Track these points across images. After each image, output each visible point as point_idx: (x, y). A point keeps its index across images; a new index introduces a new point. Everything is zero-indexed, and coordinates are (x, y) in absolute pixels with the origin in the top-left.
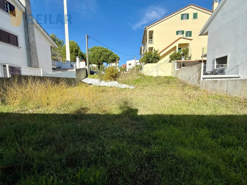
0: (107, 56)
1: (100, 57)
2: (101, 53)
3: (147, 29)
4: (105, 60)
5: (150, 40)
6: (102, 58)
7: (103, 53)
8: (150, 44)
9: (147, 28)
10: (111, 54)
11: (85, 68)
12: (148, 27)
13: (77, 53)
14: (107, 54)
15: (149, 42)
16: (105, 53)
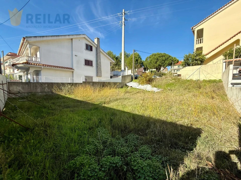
0: (164, 61)
1: (156, 63)
2: (157, 59)
3: (195, 29)
4: (161, 64)
5: (199, 40)
6: (158, 63)
7: (159, 58)
8: (198, 43)
9: (193, 28)
10: (168, 59)
11: (131, 75)
12: (195, 26)
13: (137, 62)
14: (164, 58)
15: (197, 42)
16: (161, 59)
